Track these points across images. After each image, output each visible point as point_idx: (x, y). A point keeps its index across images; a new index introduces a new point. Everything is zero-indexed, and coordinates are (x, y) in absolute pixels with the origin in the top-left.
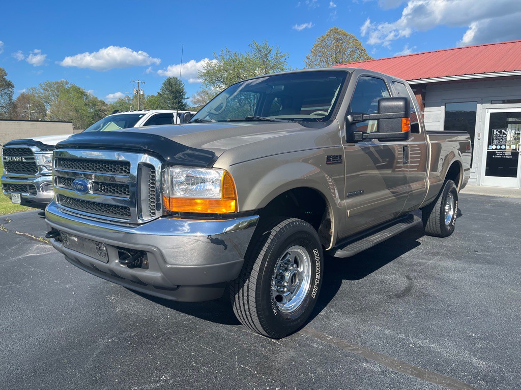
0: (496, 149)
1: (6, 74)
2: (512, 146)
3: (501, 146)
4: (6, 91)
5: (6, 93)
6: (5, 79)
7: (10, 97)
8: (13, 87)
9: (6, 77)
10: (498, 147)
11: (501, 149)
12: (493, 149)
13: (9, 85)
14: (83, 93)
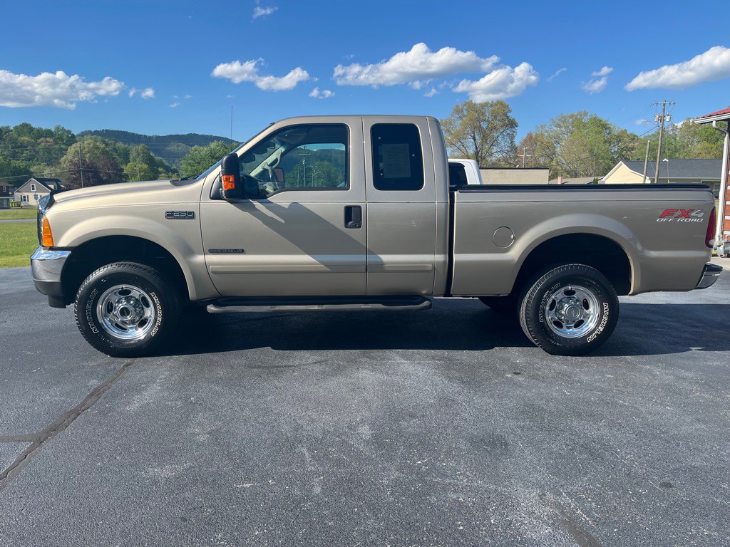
1: (510, 111)
4: (508, 132)
5: (508, 134)
6: (508, 117)
7: (512, 137)
8: (517, 126)
9: (509, 114)
13: (513, 124)
14: (605, 126)
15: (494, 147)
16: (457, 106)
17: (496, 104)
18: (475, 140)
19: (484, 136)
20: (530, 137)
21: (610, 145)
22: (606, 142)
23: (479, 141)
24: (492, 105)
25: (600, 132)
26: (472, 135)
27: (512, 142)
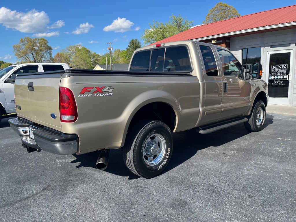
0: (274, 79)
1: (48, 43)
2: (284, 76)
3: (277, 77)
4: (48, 52)
5: (48, 53)
6: (47, 45)
7: (51, 54)
8: (52, 49)
9: (47, 44)
10: (276, 77)
11: (277, 79)
12: (272, 79)
13: (50, 48)
14: (88, 51)
15: (43, 58)
16: (22, 39)
17: (41, 40)
18: (33, 55)
19: (37, 53)
20: (58, 54)
21: (91, 58)
22: (89, 57)
23: (35, 55)
24: (39, 40)
25: (87, 53)
26: (31, 53)
27: (51, 56)
